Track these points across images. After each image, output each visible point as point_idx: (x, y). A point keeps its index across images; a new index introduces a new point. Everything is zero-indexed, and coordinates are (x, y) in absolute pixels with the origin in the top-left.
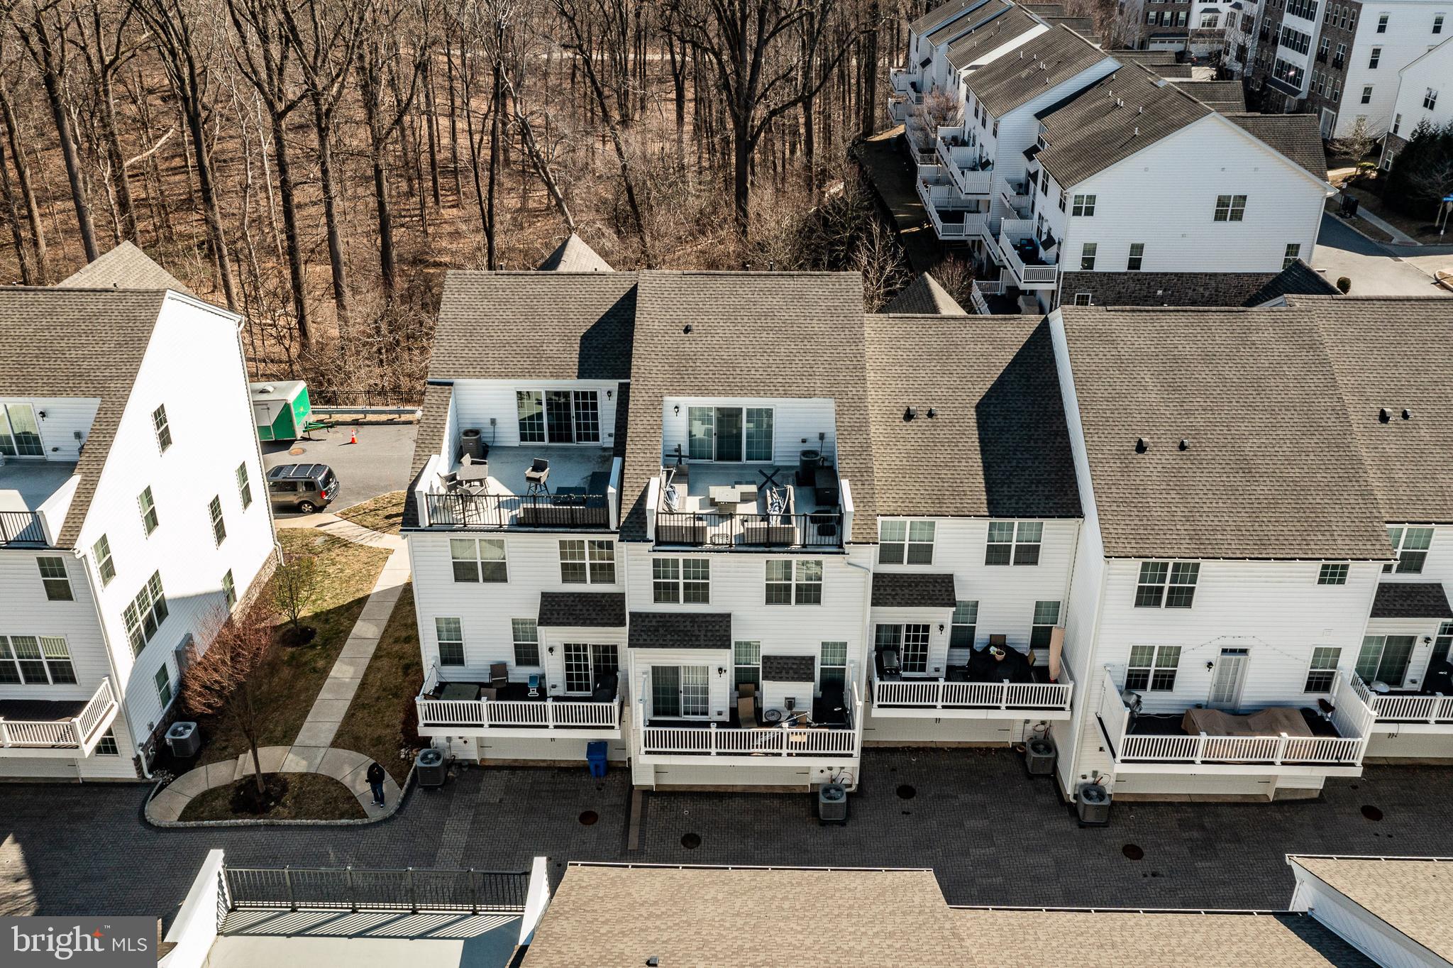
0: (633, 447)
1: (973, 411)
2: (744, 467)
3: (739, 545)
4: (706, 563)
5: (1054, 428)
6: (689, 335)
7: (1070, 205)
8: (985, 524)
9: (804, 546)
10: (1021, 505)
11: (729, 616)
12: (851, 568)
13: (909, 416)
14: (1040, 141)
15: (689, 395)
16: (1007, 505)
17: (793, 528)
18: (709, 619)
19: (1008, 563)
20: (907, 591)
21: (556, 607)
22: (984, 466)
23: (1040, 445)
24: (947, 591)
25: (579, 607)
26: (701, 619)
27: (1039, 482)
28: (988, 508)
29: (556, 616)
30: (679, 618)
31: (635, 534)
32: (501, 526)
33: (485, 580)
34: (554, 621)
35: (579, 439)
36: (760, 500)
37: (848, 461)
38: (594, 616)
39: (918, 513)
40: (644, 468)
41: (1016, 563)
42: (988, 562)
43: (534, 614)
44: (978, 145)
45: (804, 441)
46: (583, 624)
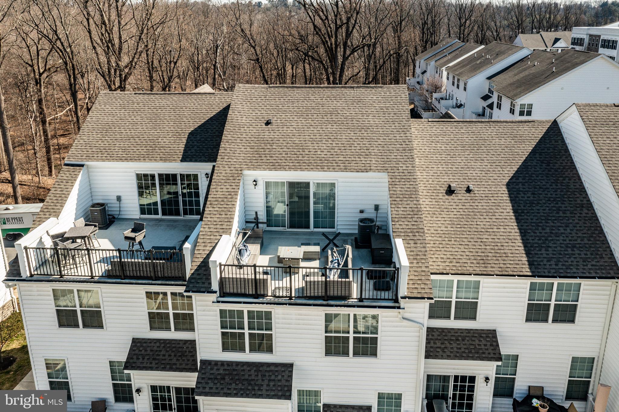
0: (211, 209)
1: (504, 188)
2: (312, 233)
3: (299, 297)
4: (268, 315)
5: (579, 202)
6: (269, 126)
7: (517, 110)
8: (526, 283)
9: (361, 300)
10: (560, 266)
11: (291, 365)
12: (406, 323)
13: (450, 191)
14: (491, 91)
15: (265, 169)
16: (548, 267)
17: (349, 282)
18: (272, 368)
19: (546, 321)
20: (454, 345)
21: (143, 352)
22: (521, 232)
23: (568, 215)
24: (491, 345)
25: (163, 352)
26: (265, 368)
27: (574, 246)
28: (530, 268)
29: (141, 360)
30: (245, 367)
31: (201, 285)
32: (92, 277)
33: (85, 326)
34: (138, 364)
35: (185, 213)
36: (322, 260)
37: (401, 223)
38: (174, 361)
39: (466, 272)
40: (218, 226)
41: (554, 321)
42: (528, 320)
43: (123, 358)
44: (455, 99)
45: (362, 212)
46: (164, 369)
